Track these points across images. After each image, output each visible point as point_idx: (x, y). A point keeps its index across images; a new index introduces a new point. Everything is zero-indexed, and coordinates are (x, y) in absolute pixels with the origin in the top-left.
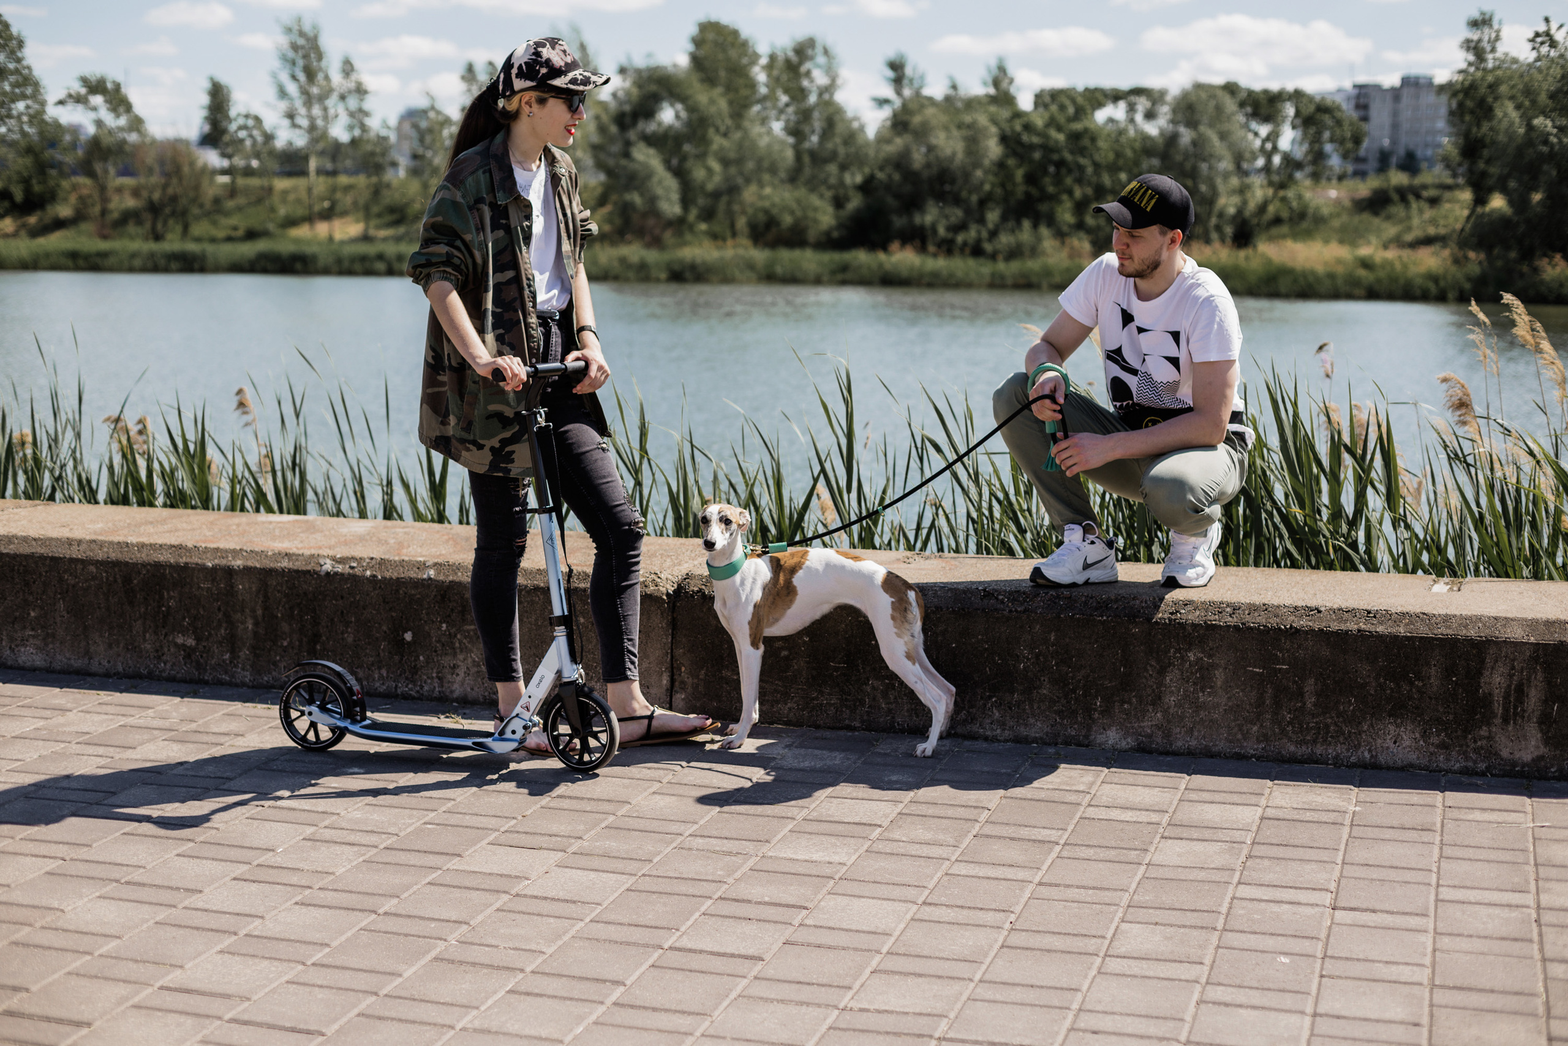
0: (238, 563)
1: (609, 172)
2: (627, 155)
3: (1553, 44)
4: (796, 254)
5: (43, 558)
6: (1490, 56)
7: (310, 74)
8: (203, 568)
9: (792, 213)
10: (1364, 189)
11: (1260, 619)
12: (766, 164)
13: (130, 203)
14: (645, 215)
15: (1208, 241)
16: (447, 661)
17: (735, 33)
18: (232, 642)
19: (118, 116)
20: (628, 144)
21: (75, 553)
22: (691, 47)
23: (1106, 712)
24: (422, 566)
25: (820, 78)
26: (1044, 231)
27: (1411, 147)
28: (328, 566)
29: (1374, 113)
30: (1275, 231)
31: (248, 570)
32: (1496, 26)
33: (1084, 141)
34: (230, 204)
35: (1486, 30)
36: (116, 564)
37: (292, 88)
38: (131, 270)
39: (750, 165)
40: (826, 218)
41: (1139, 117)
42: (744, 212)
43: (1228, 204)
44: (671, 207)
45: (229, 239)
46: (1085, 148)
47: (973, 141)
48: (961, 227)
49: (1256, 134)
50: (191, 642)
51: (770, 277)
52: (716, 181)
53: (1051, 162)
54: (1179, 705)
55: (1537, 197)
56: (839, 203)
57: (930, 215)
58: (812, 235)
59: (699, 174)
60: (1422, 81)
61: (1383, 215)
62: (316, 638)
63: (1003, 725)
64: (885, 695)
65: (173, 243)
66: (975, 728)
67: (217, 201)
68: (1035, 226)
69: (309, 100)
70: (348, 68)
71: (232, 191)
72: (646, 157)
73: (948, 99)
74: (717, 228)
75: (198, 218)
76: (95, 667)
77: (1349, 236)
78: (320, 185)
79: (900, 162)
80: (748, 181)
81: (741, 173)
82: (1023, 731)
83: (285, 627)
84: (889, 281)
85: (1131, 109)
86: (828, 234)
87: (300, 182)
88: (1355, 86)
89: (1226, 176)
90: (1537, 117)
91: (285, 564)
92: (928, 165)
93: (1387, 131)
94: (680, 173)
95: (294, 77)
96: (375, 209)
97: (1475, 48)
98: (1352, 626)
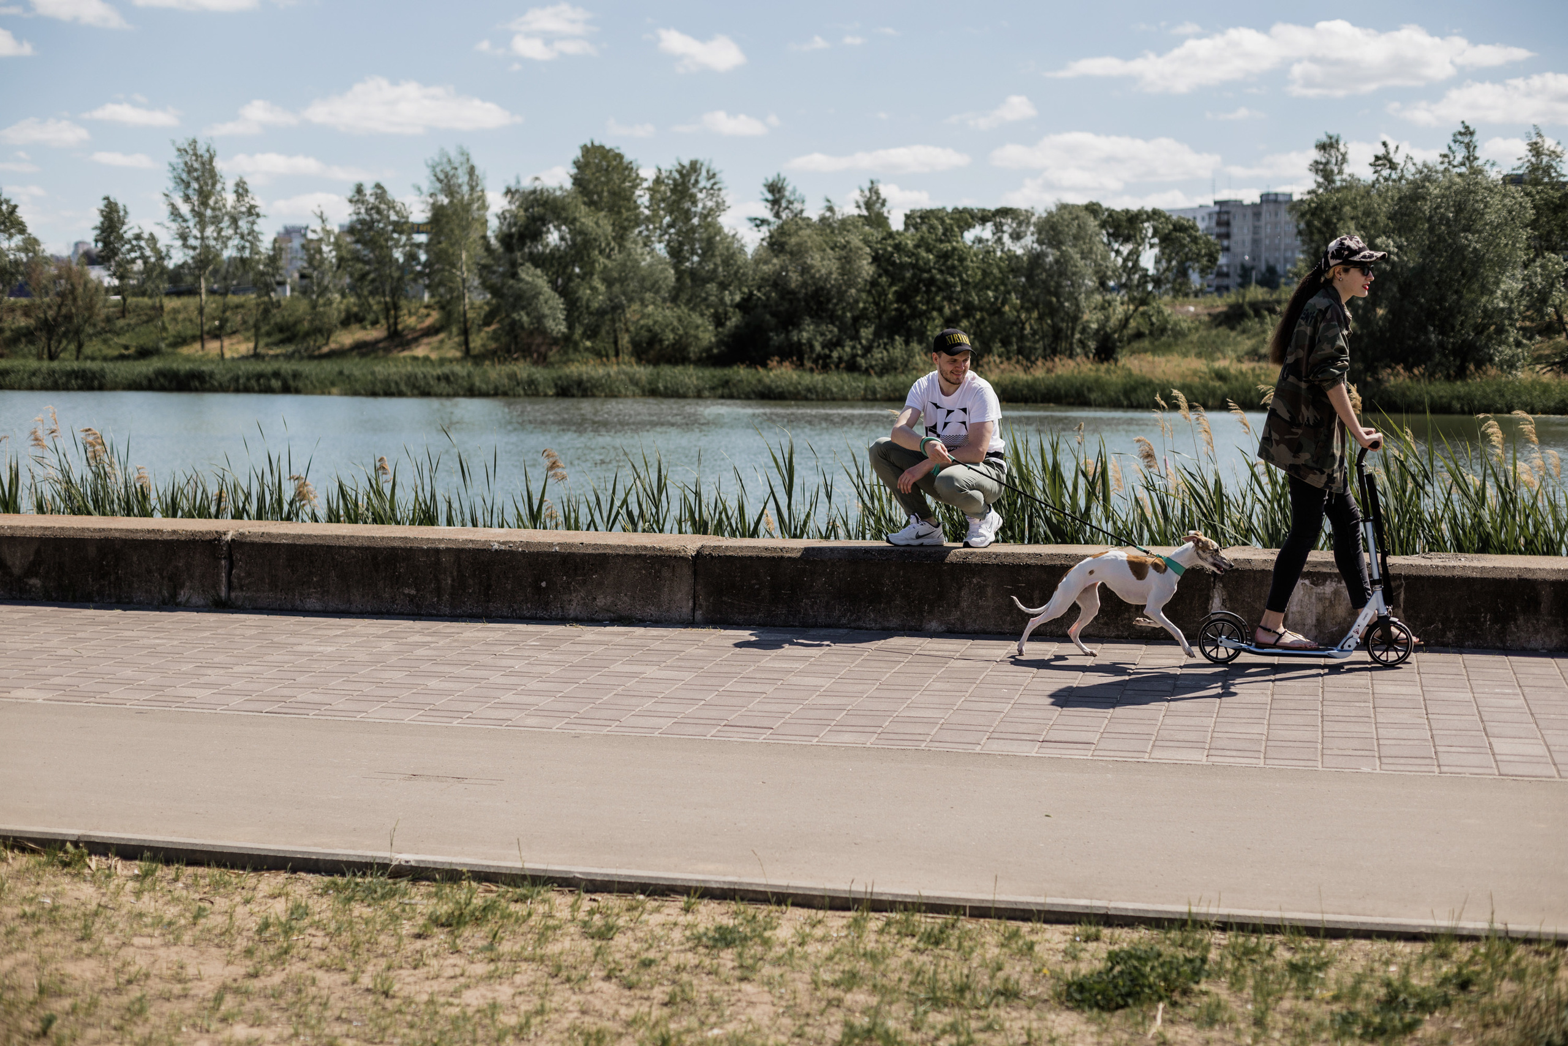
0: (442, 546)
1: (496, 291)
2: (514, 275)
3: (1393, 166)
4: (677, 370)
5: (321, 546)
6: (1338, 178)
7: (204, 196)
8: (422, 550)
9: (673, 330)
10: (1220, 304)
11: (1010, 560)
12: (648, 284)
13: (23, 322)
14: (531, 333)
15: (1071, 356)
16: (566, 597)
17: (619, 157)
18: (438, 591)
19: (11, 236)
20: (514, 264)
21: (342, 543)
22: (574, 171)
23: (930, 612)
24: (551, 545)
25: (704, 202)
26: (915, 346)
27: (1272, 262)
28: (496, 546)
29: (1235, 230)
30: (1135, 345)
31: (448, 550)
32: (1342, 149)
33: (952, 260)
34: (121, 323)
35: (1333, 152)
36: (368, 548)
37: (185, 209)
38: (31, 388)
39: (633, 285)
40: (707, 335)
41: (1006, 238)
42: (627, 330)
43: (1091, 318)
44: (557, 325)
45: (122, 357)
46: (954, 267)
47: (847, 259)
48: (838, 343)
49: (1118, 252)
50: (413, 592)
51: (653, 392)
52: (600, 300)
53: (920, 280)
54: (969, 607)
55: (1380, 312)
56: (719, 321)
57: (807, 332)
58: (693, 352)
59: (585, 293)
60: (1281, 198)
61: (1239, 328)
62: (489, 587)
63: (875, 621)
64: (812, 607)
65: (68, 362)
66: (861, 623)
67: (108, 320)
68: (907, 343)
69: (202, 223)
70: (241, 190)
71: (124, 311)
72: (533, 277)
73: (823, 219)
74: (600, 345)
75: (90, 336)
76: (353, 609)
77: (1207, 350)
78: (211, 304)
79: (777, 282)
80: (631, 300)
81: (624, 293)
82: (887, 624)
83: (471, 582)
84: (768, 395)
85: (999, 228)
86: (709, 350)
87: (191, 302)
88: (1216, 203)
89: (1090, 293)
90: (1378, 236)
91: (470, 546)
92: (804, 284)
93: (1248, 247)
94: (564, 292)
95: (187, 199)
96: (264, 329)
97: (1324, 171)
98: (1058, 563)
